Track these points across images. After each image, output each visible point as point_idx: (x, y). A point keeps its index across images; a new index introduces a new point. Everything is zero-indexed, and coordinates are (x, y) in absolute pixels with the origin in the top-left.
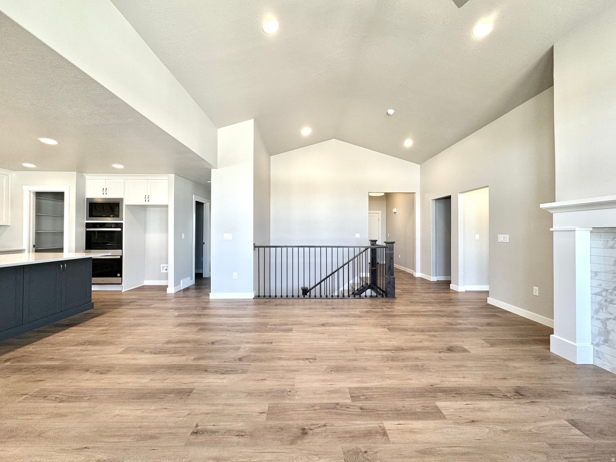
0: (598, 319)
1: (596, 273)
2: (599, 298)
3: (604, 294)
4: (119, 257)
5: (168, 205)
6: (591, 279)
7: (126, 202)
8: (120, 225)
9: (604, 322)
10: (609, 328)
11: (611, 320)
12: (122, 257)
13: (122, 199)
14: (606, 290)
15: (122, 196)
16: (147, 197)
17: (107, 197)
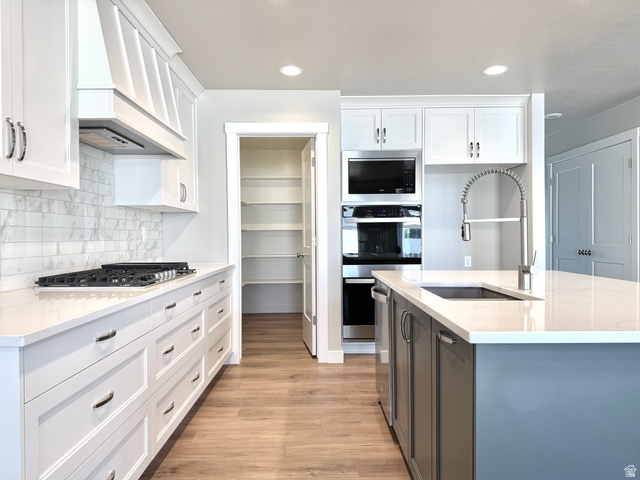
13: (419, 153)
15: (418, 146)
16: (475, 146)
17: (386, 147)
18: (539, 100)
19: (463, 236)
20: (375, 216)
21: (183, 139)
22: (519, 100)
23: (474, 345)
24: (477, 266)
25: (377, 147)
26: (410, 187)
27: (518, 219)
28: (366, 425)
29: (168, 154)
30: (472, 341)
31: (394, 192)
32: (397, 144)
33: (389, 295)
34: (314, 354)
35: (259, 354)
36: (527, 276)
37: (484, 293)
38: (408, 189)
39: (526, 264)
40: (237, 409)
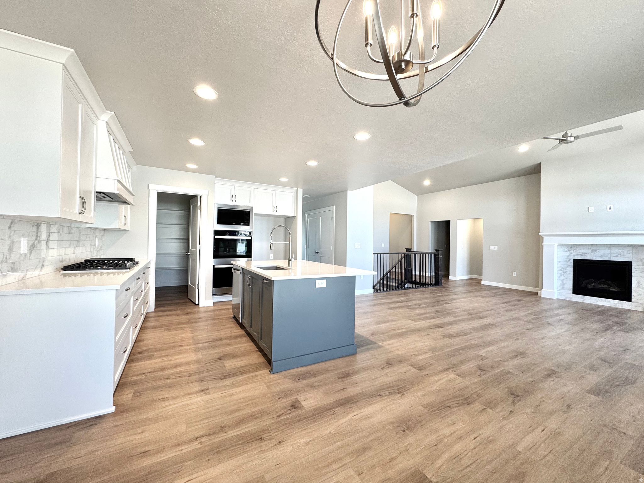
0: (560, 280)
1: (560, 262)
2: (560, 272)
3: (563, 270)
5: (295, 217)
6: (557, 264)
7: (255, 211)
9: (562, 281)
10: (564, 283)
11: (565, 280)
13: (252, 208)
14: (564, 268)
15: (251, 205)
16: (275, 207)
17: (236, 204)
18: (300, 192)
19: (270, 248)
20: (230, 235)
21: (133, 195)
22: (294, 190)
23: (273, 281)
24: (275, 259)
25: (232, 203)
26: (247, 223)
27: (288, 243)
28: (229, 326)
29: (126, 203)
30: (272, 280)
31: (240, 225)
32: (242, 204)
33: (241, 271)
34: (197, 303)
35: (164, 306)
36: (291, 262)
37: (277, 268)
38: (246, 224)
39: (291, 258)
40: (163, 328)
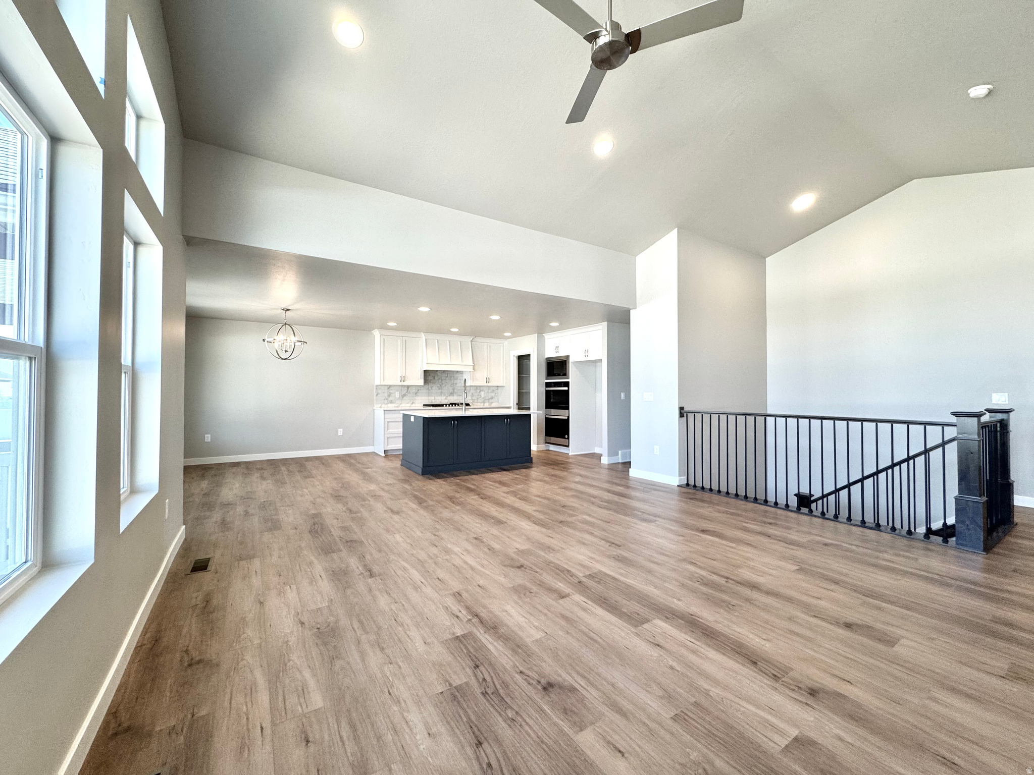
4: (566, 418)
5: (601, 360)
7: (571, 360)
8: (567, 384)
12: (569, 417)
13: (568, 357)
16: (586, 351)
17: (557, 355)
